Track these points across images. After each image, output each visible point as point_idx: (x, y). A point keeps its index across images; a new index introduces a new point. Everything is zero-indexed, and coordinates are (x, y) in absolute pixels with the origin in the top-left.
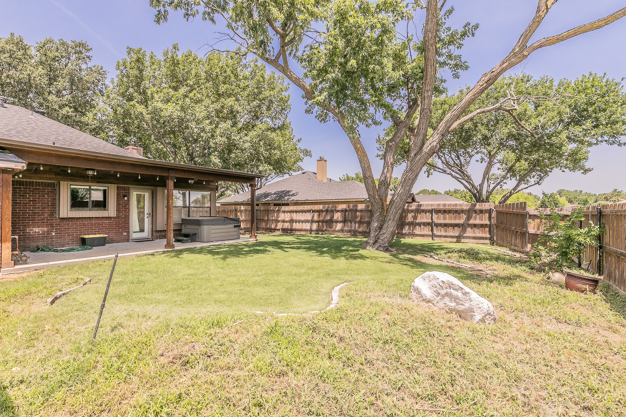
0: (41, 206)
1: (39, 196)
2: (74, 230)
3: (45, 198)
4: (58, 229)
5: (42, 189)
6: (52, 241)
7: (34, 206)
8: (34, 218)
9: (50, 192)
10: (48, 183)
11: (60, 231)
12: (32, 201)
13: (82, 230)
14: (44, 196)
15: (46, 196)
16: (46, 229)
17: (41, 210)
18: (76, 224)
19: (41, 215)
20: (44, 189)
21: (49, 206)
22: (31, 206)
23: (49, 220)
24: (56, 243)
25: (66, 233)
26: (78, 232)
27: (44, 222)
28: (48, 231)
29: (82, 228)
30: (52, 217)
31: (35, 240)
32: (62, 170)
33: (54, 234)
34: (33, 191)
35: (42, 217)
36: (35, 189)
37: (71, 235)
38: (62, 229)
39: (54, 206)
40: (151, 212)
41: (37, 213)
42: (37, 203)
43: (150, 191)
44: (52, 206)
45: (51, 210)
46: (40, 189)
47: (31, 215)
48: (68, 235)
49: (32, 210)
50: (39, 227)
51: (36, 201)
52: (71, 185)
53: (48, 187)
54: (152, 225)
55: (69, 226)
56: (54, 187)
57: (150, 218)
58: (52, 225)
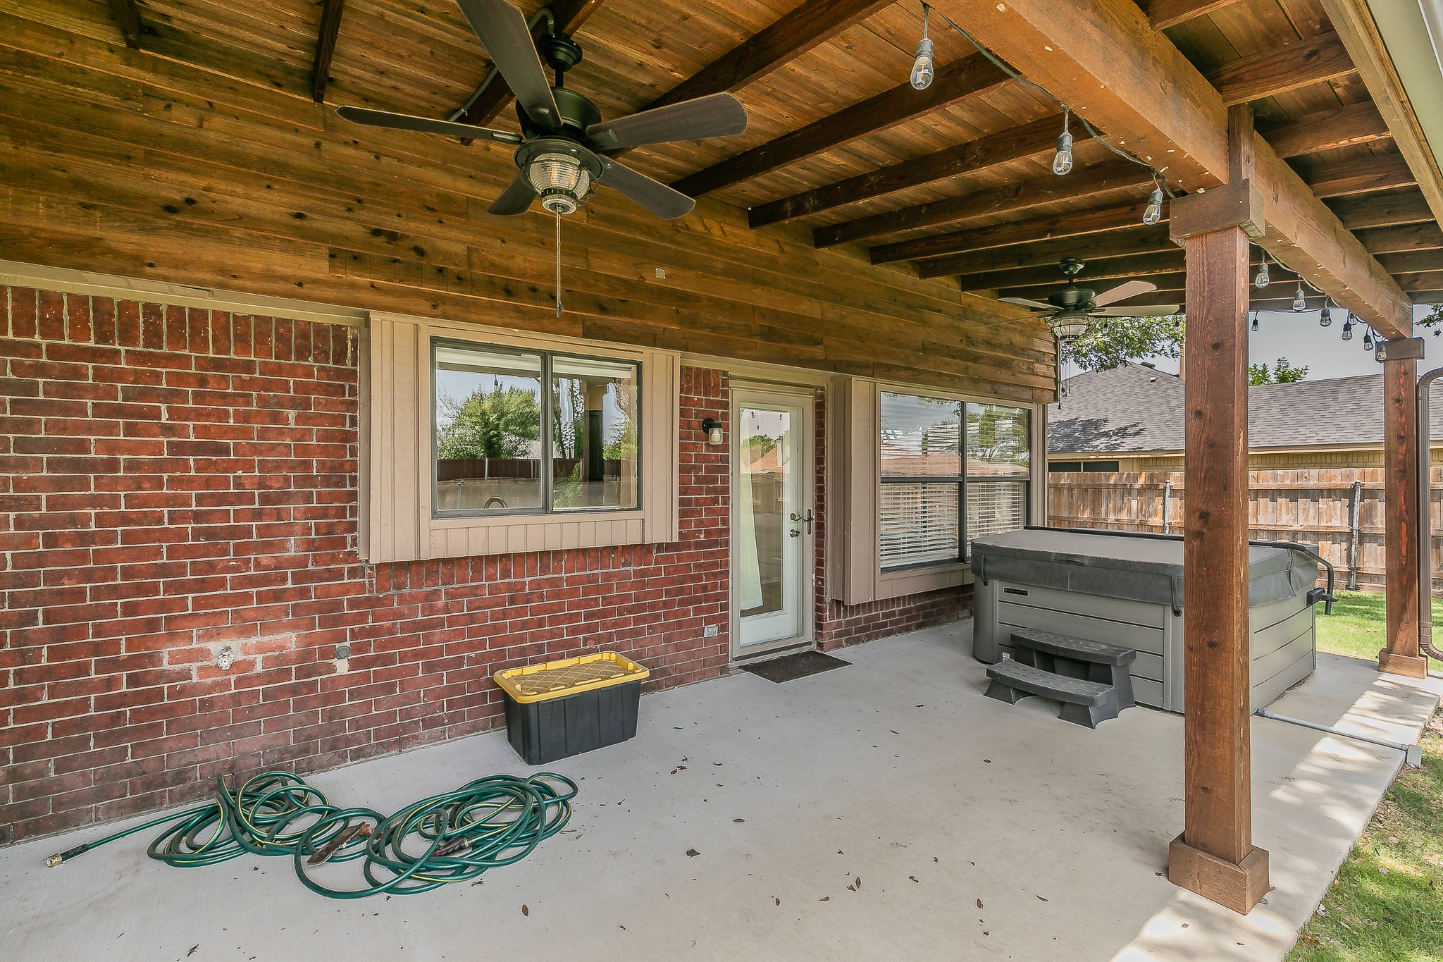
0: (261, 484)
1: (244, 417)
2: (461, 634)
3: (281, 433)
4: (373, 632)
5: (265, 369)
6: (330, 716)
7: (208, 483)
8: (211, 567)
9: (318, 388)
10: (304, 329)
11: (383, 646)
12: (197, 449)
13: (502, 629)
14: (276, 418)
15: (292, 414)
16: (290, 640)
17: (257, 515)
18: (474, 591)
19: (266, 547)
20: (279, 370)
21: (308, 481)
22: (189, 483)
23: (311, 576)
24: (356, 724)
25: (417, 655)
26: (482, 645)
27: (278, 596)
28: (305, 656)
29: (505, 615)
30: (334, 559)
31: (221, 720)
32: (376, 233)
33: (342, 667)
34: (203, 381)
35: (265, 558)
36: (218, 365)
37: (446, 665)
38: (391, 631)
39: (340, 482)
40: (810, 504)
41: (233, 533)
42: (233, 466)
43: (808, 402)
44: (327, 481)
45: (324, 513)
46: (248, 367)
47: (190, 551)
48: (429, 668)
49: (198, 517)
50: (246, 631)
51: (224, 450)
52: (435, 341)
53: (301, 355)
54: (819, 572)
55: (432, 610)
56: (340, 357)
57: (810, 539)
58: (331, 614)
